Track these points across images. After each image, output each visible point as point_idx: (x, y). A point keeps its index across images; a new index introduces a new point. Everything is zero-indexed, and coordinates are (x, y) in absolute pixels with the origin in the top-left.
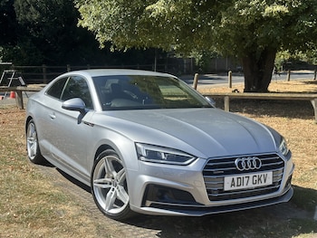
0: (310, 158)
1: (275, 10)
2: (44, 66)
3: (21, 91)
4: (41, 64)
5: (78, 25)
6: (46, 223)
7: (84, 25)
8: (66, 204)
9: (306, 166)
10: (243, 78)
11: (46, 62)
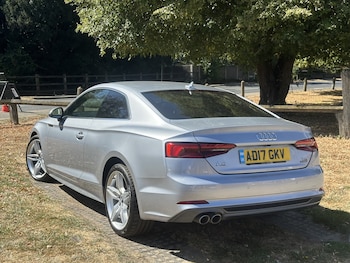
0: (338, 176)
1: (297, 13)
2: (36, 75)
3: (15, 104)
4: (33, 74)
5: (77, 30)
6: (63, 251)
7: (83, 31)
8: (81, 229)
9: (334, 184)
10: (258, 88)
11: (39, 71)
